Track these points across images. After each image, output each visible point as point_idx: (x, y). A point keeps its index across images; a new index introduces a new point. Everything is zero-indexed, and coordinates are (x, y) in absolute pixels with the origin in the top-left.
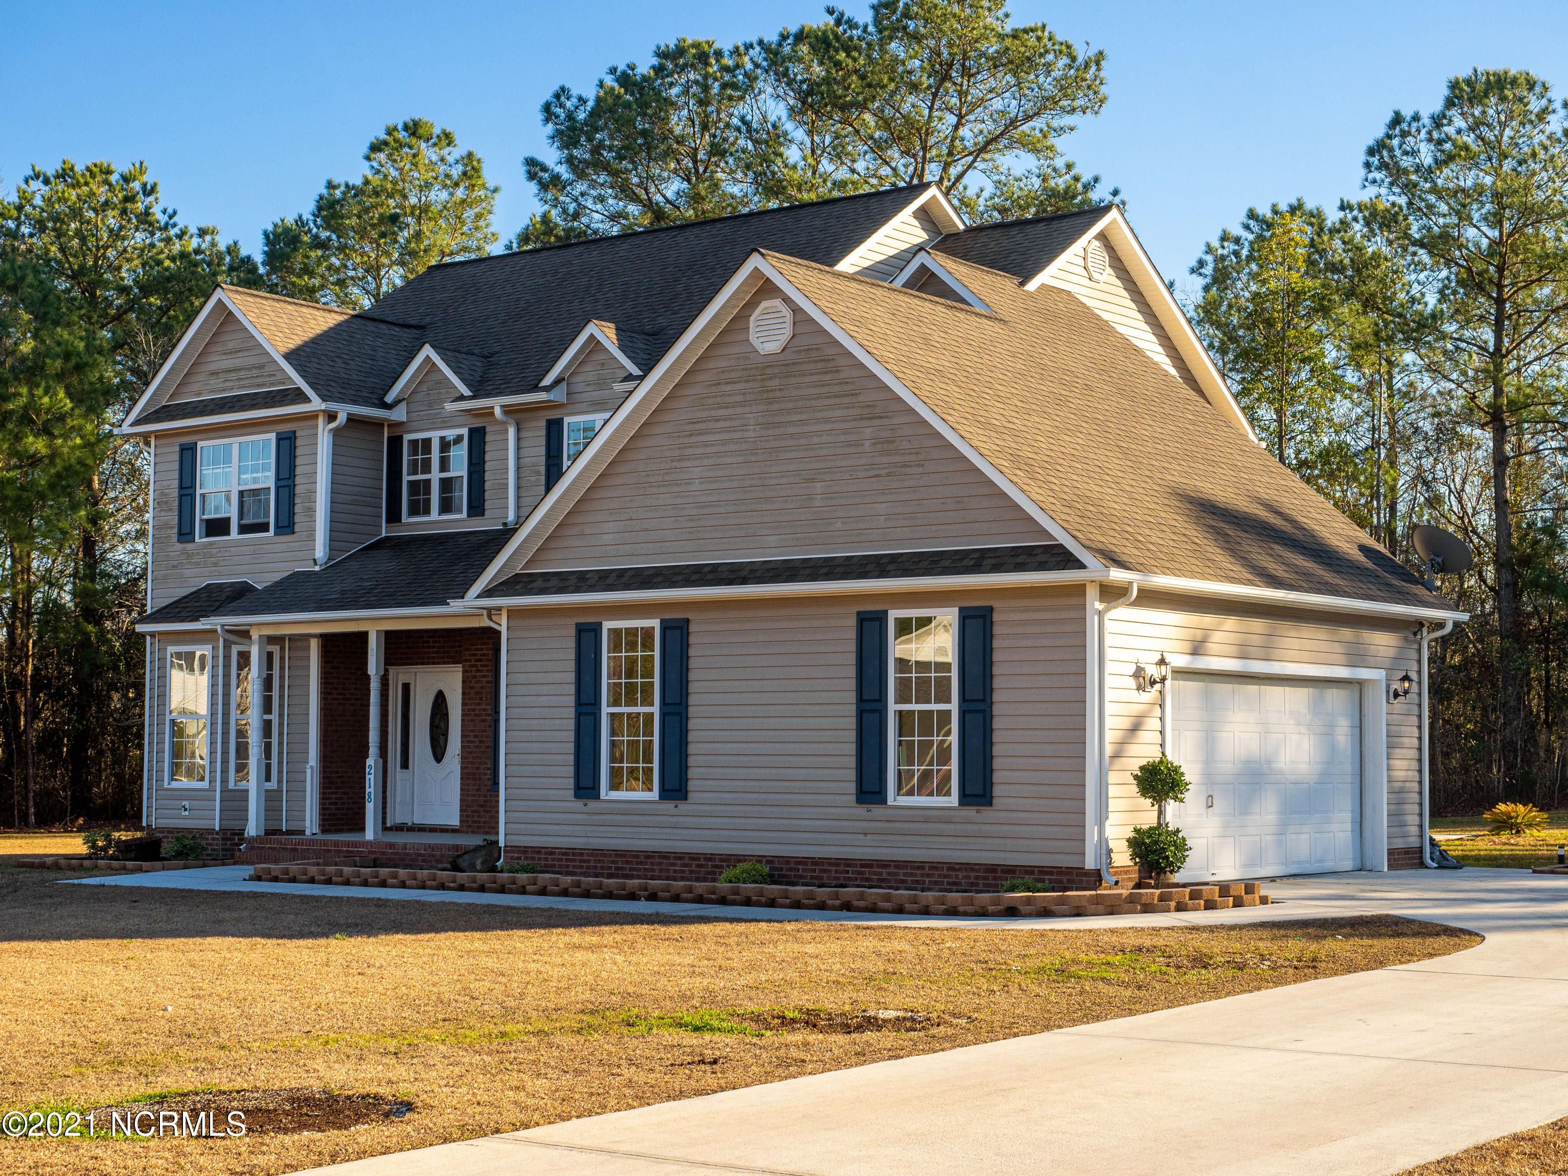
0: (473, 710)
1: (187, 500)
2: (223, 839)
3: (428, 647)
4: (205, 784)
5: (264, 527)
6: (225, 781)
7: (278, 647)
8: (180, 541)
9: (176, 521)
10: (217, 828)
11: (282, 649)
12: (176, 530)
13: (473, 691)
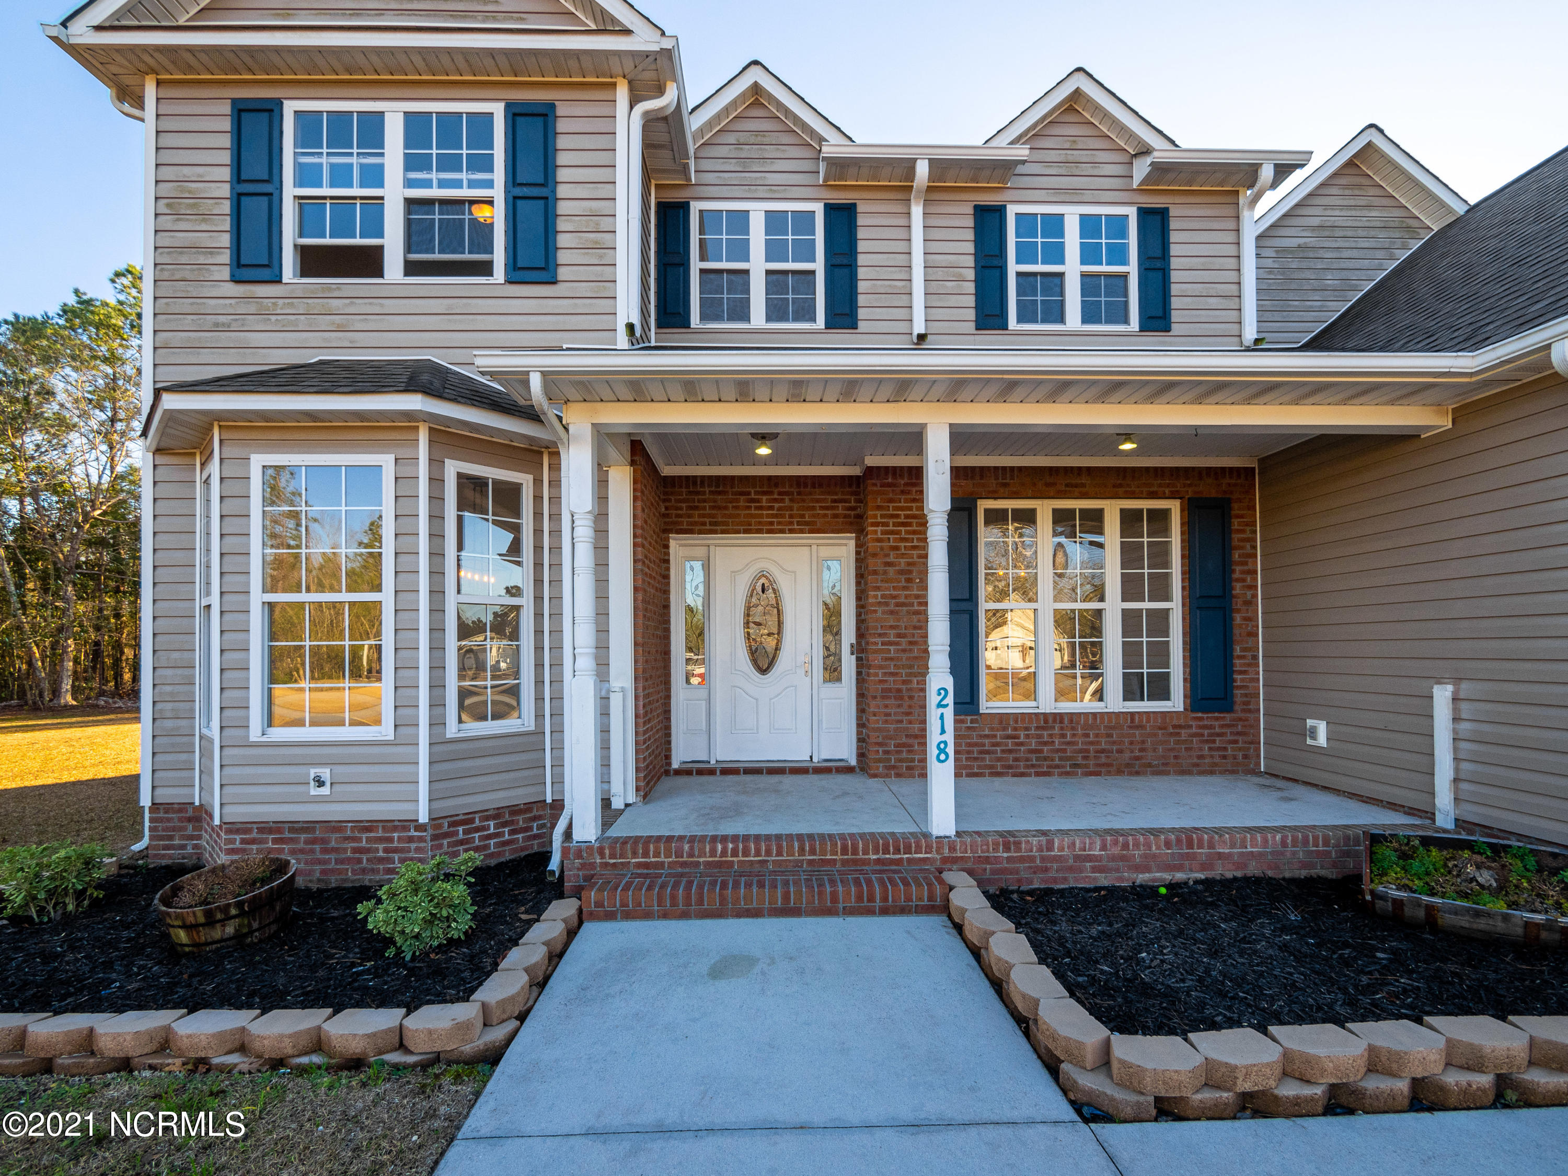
0: (894, 597)
1: (255, 207)
2: (435, 837)
3: (761, 508)
4: (386, 731)
5: (485, 269)
6: (437, 723)
7: (530, 477)
8: (235, 280)
9: (225, 240)
10: (423, 818)
11: (538, 482)
12: (226, 257)
13: (891, 570)
